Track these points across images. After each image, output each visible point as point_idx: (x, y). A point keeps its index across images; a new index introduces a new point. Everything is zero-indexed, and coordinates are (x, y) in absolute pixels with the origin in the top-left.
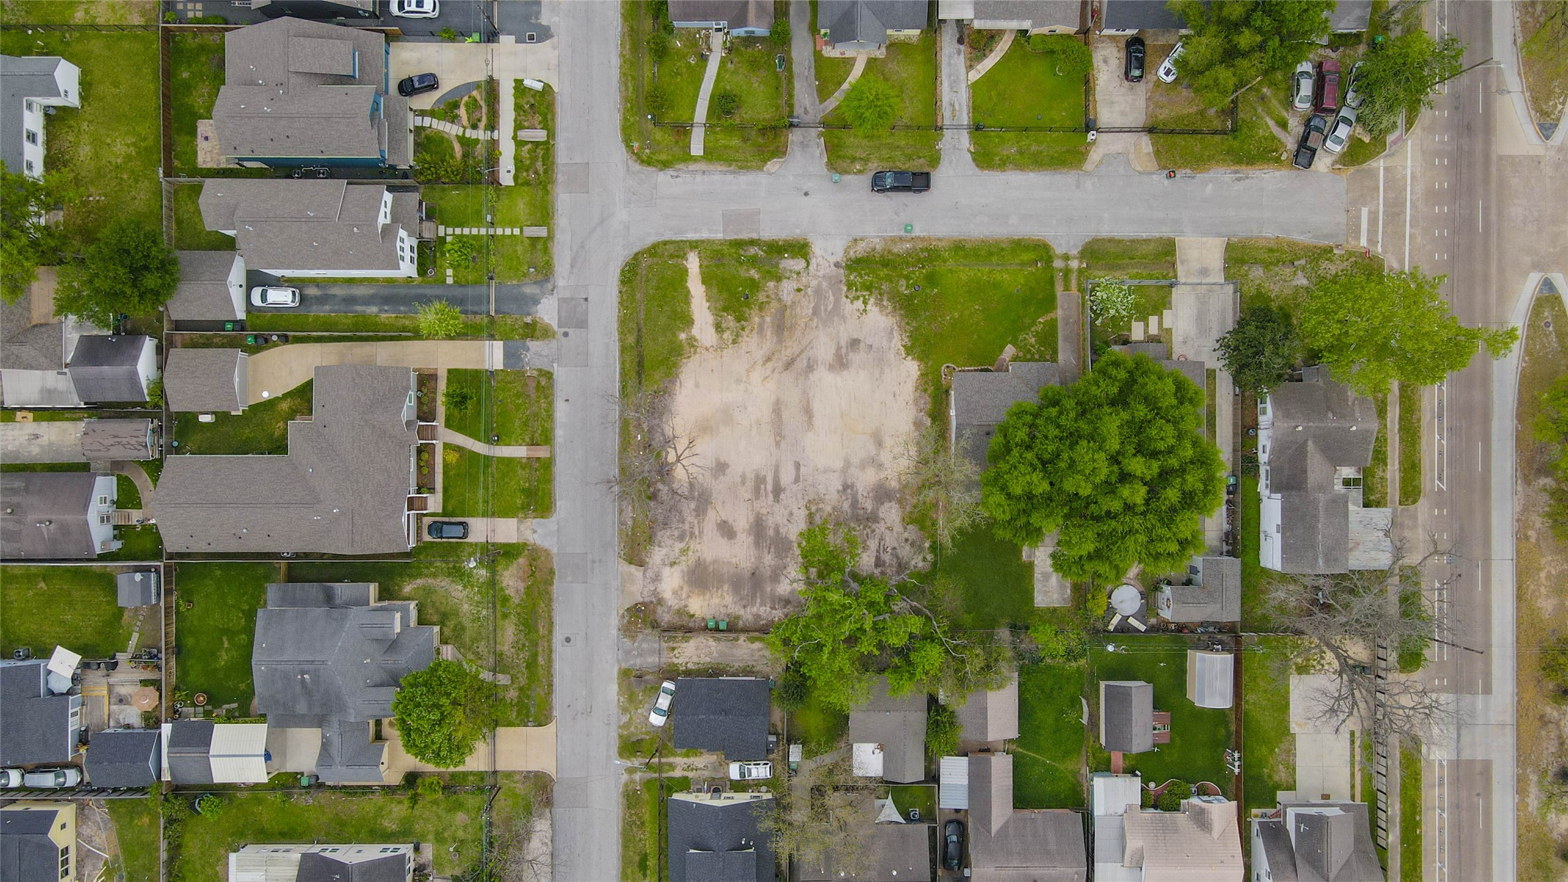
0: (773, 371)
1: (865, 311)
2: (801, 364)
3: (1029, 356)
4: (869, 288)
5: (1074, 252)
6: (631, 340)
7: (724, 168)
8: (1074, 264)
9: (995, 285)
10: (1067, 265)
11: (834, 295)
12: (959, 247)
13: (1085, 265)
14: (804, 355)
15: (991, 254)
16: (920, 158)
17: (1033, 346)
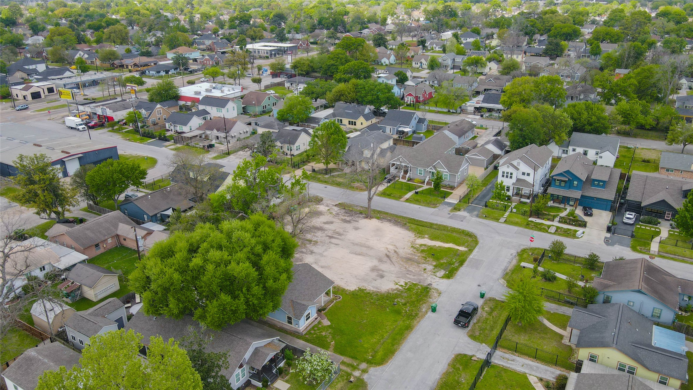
0: (388, 251)
1: (397, 284)
2: (386, 259)
3: (316, 329)
4: (409, 289)
5: (365, 377)
6: (435, 227)
7: (509, 268)
8: (357, 373)
9: (372, 334)
10: (359, 369)
11: (414, 279)
12: (409, 328)
13: (352, 379)
14: (389, 261)
15: (394, 339)
16: (480, 334)
17: (320, 332)
